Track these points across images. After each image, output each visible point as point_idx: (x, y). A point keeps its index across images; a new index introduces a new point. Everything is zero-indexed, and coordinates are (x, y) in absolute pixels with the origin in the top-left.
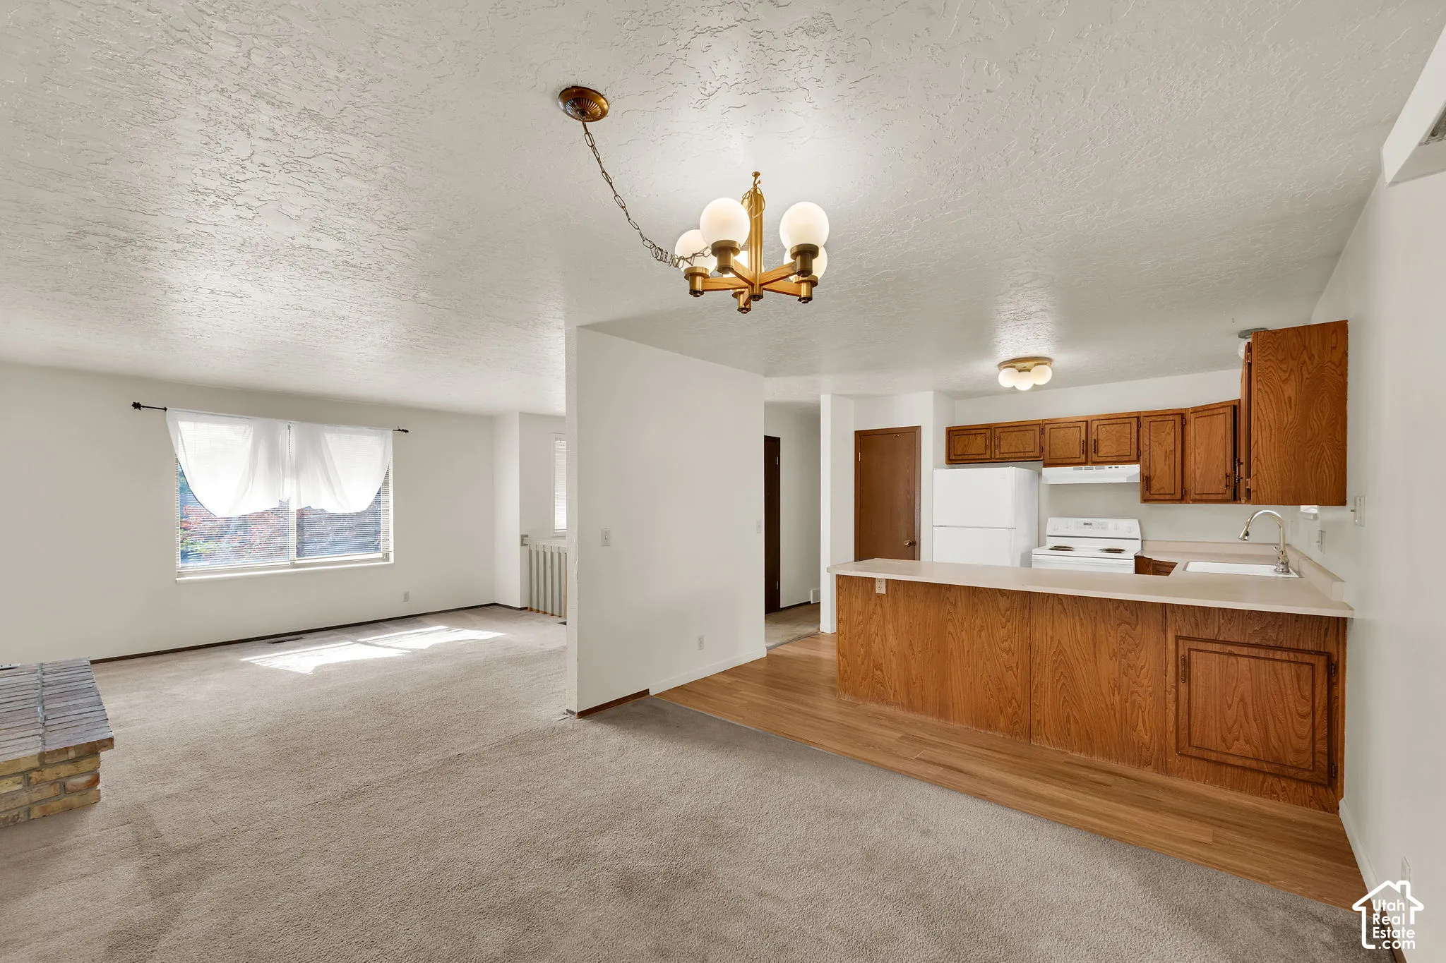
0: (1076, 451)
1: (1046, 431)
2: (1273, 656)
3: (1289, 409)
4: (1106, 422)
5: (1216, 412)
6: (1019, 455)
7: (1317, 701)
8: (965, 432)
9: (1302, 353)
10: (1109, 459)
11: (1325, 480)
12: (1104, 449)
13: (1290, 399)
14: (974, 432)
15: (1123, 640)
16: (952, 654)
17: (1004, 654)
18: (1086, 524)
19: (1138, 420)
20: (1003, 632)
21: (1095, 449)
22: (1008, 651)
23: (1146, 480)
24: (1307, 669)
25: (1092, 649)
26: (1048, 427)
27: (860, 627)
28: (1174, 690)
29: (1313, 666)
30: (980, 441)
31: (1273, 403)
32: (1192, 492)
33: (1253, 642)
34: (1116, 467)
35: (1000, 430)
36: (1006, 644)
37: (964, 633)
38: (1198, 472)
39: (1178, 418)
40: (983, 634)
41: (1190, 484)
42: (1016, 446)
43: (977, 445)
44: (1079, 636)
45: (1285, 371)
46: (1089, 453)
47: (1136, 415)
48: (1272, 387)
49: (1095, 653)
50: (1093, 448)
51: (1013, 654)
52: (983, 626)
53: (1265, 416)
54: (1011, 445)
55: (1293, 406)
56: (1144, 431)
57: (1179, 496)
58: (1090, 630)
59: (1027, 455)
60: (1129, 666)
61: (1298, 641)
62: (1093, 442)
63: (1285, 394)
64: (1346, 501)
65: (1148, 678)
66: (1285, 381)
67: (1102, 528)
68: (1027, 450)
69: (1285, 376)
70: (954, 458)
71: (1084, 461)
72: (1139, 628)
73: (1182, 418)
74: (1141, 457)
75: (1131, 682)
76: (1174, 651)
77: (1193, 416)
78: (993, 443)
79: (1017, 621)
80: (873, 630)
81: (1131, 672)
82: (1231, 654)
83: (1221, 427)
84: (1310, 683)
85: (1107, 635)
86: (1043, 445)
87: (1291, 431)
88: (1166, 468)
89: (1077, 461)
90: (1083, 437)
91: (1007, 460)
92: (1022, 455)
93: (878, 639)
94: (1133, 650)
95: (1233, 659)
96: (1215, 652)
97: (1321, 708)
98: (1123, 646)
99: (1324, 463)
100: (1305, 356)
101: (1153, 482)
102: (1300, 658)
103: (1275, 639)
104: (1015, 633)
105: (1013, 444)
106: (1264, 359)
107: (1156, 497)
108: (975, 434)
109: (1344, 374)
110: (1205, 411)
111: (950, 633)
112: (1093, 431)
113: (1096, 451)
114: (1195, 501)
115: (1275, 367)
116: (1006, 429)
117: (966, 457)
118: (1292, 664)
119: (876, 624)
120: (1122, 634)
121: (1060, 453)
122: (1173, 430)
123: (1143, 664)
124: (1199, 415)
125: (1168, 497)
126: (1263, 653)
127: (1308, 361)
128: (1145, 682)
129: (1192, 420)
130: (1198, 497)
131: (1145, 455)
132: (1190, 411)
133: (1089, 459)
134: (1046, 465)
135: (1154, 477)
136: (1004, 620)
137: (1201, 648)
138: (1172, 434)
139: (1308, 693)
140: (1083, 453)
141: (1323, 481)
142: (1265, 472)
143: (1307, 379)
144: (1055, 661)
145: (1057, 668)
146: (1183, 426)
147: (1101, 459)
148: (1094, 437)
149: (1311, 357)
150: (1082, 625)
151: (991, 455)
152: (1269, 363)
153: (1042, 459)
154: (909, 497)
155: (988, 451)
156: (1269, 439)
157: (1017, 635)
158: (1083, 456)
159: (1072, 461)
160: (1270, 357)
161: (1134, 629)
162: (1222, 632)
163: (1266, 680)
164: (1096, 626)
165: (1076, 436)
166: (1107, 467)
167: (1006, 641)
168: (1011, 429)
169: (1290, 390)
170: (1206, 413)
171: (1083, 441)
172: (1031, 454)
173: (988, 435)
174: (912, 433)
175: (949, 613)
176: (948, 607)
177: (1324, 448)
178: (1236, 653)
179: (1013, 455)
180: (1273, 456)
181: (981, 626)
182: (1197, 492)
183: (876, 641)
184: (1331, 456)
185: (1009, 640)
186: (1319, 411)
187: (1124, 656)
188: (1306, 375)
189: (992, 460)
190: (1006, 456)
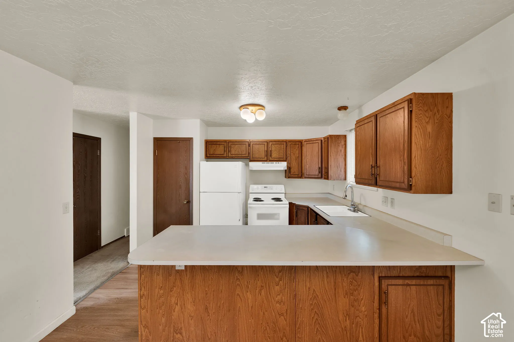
0: (263, 155)
1: (251, 145)
2: (427, 283)
3: (429, 139)
4: (274, 143)
5: (314, 142)
6: (239, 156)
7: (445, 306)
8: (214, 143)
9: (434, 108)
10: (276, 159)
11: (444, 180)
12: (274, 155)
13: (429, 133)
14: (219, 143)
15: (351, 283)
16: (239, 311)
17: (278, 305)
18: (265, 187)
19: (286, 143)
20: (277, 288)
21: (270, 155)
22: (279, 302)
23: (289, 168)
24: (441, 287)
25: (334, 292)
26: (252, 143)
27: (162, 299)
28: (378, 311)
29: (443, 285)
30: (222, 147)
31: (422, 135)
32: (305, 174)
33: (415, 275)
34: (278, 163)
35: (231, 143)
36: (279, 297)
37: (248, 294)
38: (307, 166)
39: (300, 143)
40: (263, 291)
41: (304, 171)
42: (238, 151)
43: (220, 150)
44: (326, 285)
45: (427, 117)
46: (268, 156)
47: (285, 141)
48: (422, 126)
49: (335, 294)
50: (270, 154)
51: (284, 303)
52: (263, 286)
53: (419, 142)
54: (236, 151)
55: (431, 138)
56: (288, 147)
57: (300, 176)
58: (332, 281)
59: (243, 156)
60: (355, 300)
61: (435, 272)
62: (270, 151)
63: (427, 130)
64: (452, 191)
65: (365, 306)
66: (427, 123)
67: (271, 189)
68: (243, 154)
69: (427, 120)
70: (209, 156)
71: (266, 160)
72: (360, 274)
73: (301, 144)
74: (287, 159)
75: (356, 310)
76: (378, 286)
77: (305, 143)
78: (227, 149)
79: (287, 280)
80: (173, 302)
81: (356, 304)
82: (408, 285)
83: (316, 148)
84: (442, 296)
85: (342, 282)
86: (249, 151)
87: (430, 151)
88: (296, 163)
89: (263, 159)
90: (266, 149)
91: (234, 158)
92: (241, 156)
93: (177, 308)
94: (357, 289)
95: (408, 287)
96: (399, 285)
97: (447, 308)
98: (351, 287)
99: (444, 170)
100: (436, 110)
101: (291, 170)
102: (438, 282)
103: (425, 272)
104: (285, 288)
105: (237, 150)
106: (419, 109)
107: (292, 176)
108: (219, 144)
109: (451, 122)
110: (309, 141)
111: (238, 295)
112: (270, 147)
113: (271, 156)
114: (305, 178)
115: (423, 114)
116: (234, 143)
117: (215, 156)
118: (435, 287)
119: (176, 295)
120: (350, 280)
121: (257, 156)
122: (298, 148)
123: (362, 298)
124: (307, 143)
125: (296, 176)
126: (422, 282)
127: (437, 113)
128: (363, 309)
129: (305, 145)
130: (307, 176)
131: (289, 158)
132: (304, 141)
133: (268, 159)
134: (251, 161)
135: (292, 167)
136: (277, 280)
137: (393, 283)
138: (298, 150)
139: (441, 302)
140: (266, 156)
141: (443, 180)
142: (419, 174)
143: (436, 123)
144: (312, 304)
145: (312, 309)
146: (301, 147)
147: (273, 159)
148: (270, 149)
149: (438, 111)
150: (328, 277)
151: (227, 156)
152: (420, 112)
153: (249, 158)
154: (186, 176)
155: (225, 153)
156: (420, 155)
157: (286, 289)
158: (266, 158)
159: (262, 159)
160: (421, 108)
161: (357, 275)
162: (401, 271)
163: (423, 297)
164: (336, 276)
165: (262, 149)
166: (275, 163)
167: (279, 295)
168: (236, 143)
169: (429, 128)
170: (311, 142)
171: (266, 151)
172: (245, 156)
173: (226, 145)
174: (189, 141)
175: (238, 279)
176: (237, 275)
177: (444, 162)
178: (410, 284)
179: (237, 156)
180: (422, 165)
181: (262, 286)
182: (307, 174)
183: (176, 310)
184: (446, 166)
185: (281, 295)
186: (441, 142)
187: (352, 294)
188: (436, 121)
189: (227, 158)
190: (233, 156)
